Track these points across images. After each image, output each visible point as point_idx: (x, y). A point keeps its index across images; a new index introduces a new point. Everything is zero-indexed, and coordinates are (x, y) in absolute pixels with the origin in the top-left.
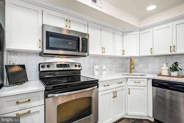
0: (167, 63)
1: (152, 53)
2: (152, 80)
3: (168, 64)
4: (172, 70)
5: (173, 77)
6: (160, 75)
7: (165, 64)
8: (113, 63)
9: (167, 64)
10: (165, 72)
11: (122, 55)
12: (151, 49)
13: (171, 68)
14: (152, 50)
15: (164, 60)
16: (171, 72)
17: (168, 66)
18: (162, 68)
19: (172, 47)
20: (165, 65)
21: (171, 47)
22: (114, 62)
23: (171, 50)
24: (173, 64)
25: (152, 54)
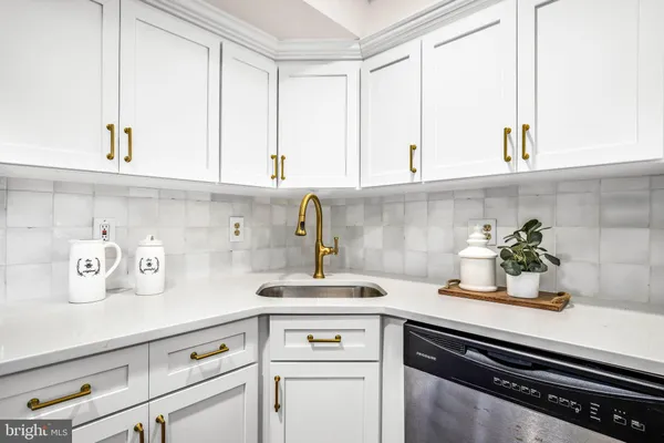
0: (487, 223)
1: (414, 171)
2: (405, 327)
3: (493, 228)
4: (509, 263)
5: (515, 301)
6: (453, 289)
7: (479, 227)
8: (237, 226)
9: (487, 228)
10: (477, 277)
11: (271, 184)
12: (413, 148)
13: (505, 255)
14: (417, 153)
15: (477, 209)
16: (508, 275)
17: (492, 241)
18: (462, 253)
19: (513, 134)
20: (477, 236)
21: (507, 131)
22: (240, 221)
23: (509, 154)
24: (517, 233)
25: (417, 178)
